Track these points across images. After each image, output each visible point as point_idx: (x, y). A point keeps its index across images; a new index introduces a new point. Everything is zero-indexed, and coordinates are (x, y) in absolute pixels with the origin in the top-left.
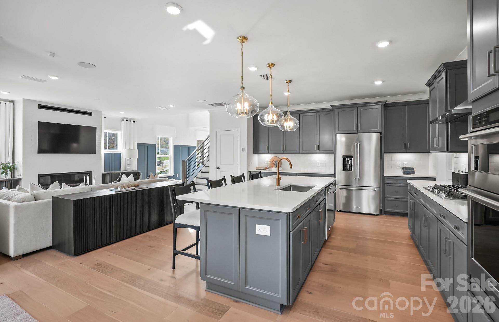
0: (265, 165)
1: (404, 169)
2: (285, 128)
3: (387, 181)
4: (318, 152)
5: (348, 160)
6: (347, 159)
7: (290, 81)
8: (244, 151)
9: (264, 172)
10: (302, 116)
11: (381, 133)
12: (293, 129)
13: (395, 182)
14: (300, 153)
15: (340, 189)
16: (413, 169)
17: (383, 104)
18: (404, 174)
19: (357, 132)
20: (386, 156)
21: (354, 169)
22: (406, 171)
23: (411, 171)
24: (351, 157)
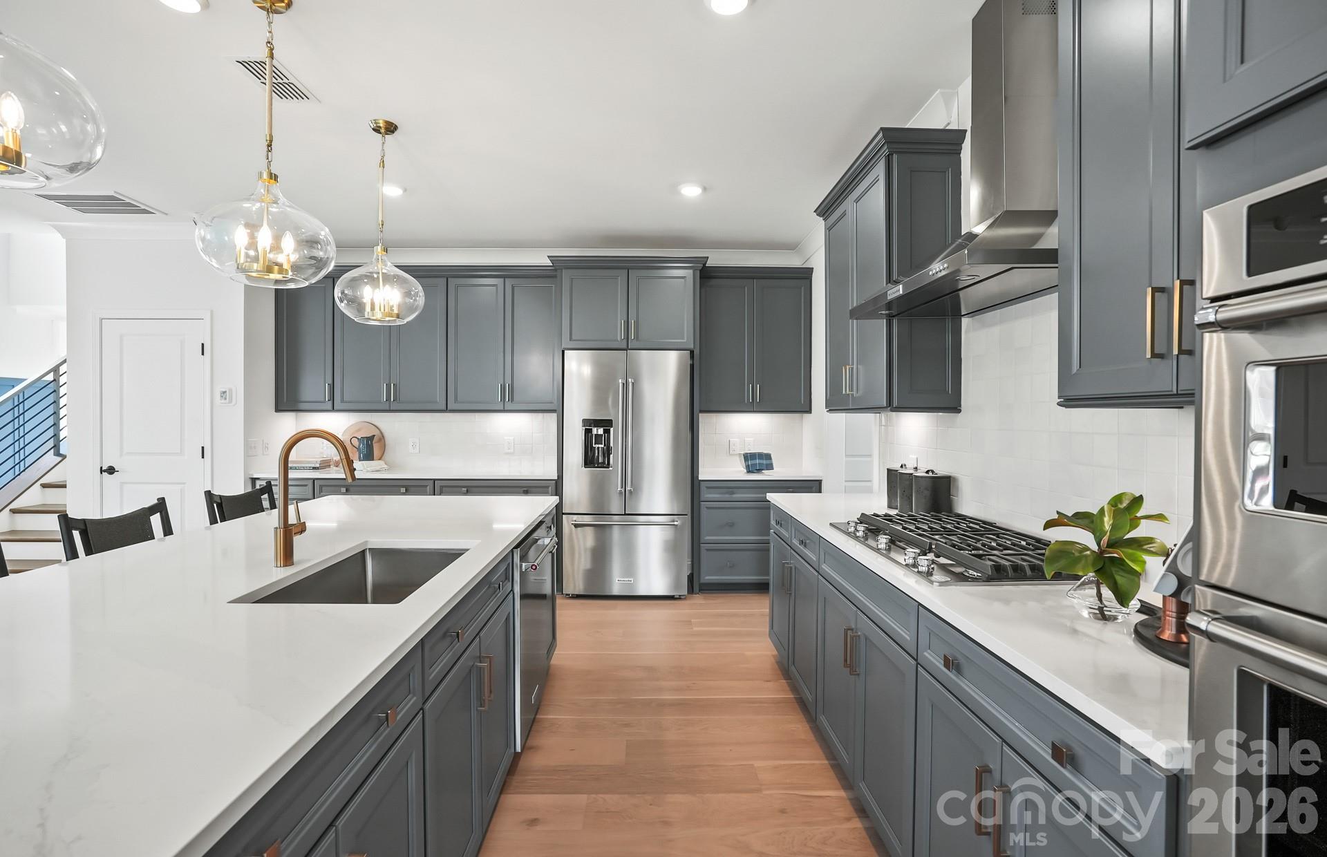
0: (322, 453)
1: (748, 457)
2: (364, 309)
3: (706, 495)
4: (506, 408)
5: (599, 433)
6: (595, 429)
7: (391, 128)
8: (230, 401)
9: (314, 480)
10: (457, 287)
11: (692, 352)
12: (398, 316)
13: (727, 497)
14: (446, 410)
15: (576, 526)
16: (768, 457)
17: (699, 265)
18: (749, 472)
19: (625, 347)
20: (704, 420)
21: (615, 459)
22: (753, 462)
23: (764, 462)
24: (607, 424)
